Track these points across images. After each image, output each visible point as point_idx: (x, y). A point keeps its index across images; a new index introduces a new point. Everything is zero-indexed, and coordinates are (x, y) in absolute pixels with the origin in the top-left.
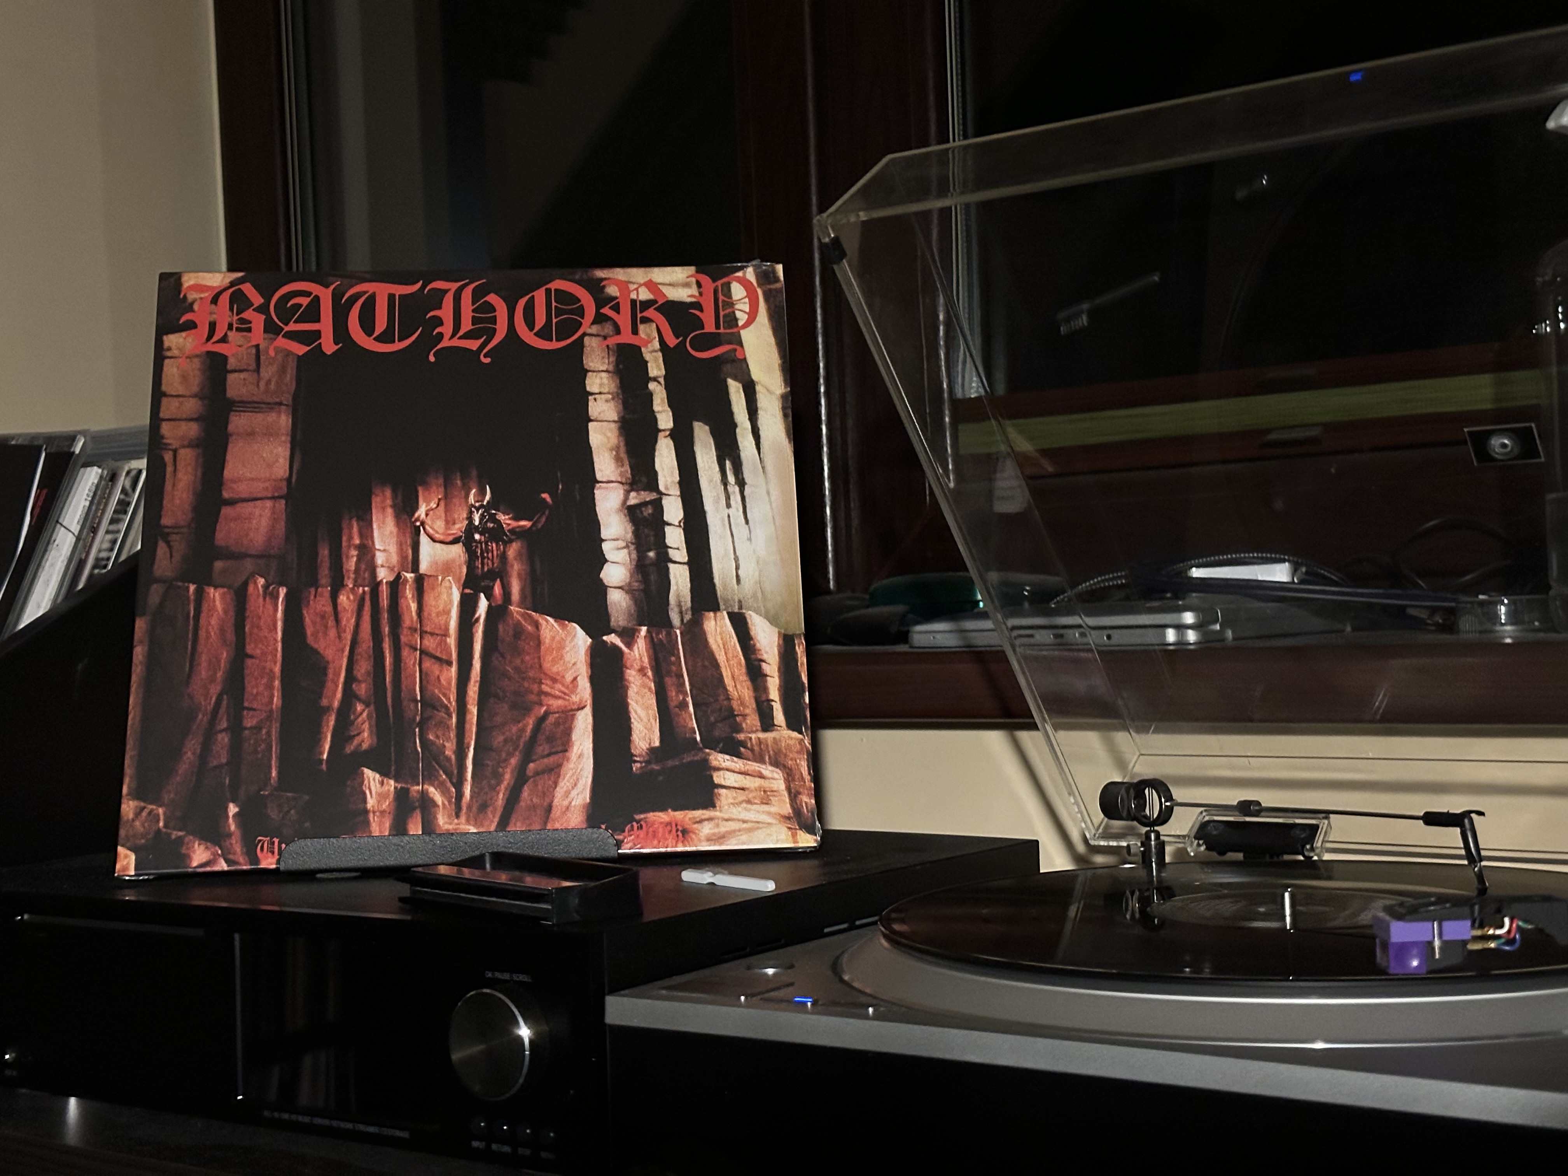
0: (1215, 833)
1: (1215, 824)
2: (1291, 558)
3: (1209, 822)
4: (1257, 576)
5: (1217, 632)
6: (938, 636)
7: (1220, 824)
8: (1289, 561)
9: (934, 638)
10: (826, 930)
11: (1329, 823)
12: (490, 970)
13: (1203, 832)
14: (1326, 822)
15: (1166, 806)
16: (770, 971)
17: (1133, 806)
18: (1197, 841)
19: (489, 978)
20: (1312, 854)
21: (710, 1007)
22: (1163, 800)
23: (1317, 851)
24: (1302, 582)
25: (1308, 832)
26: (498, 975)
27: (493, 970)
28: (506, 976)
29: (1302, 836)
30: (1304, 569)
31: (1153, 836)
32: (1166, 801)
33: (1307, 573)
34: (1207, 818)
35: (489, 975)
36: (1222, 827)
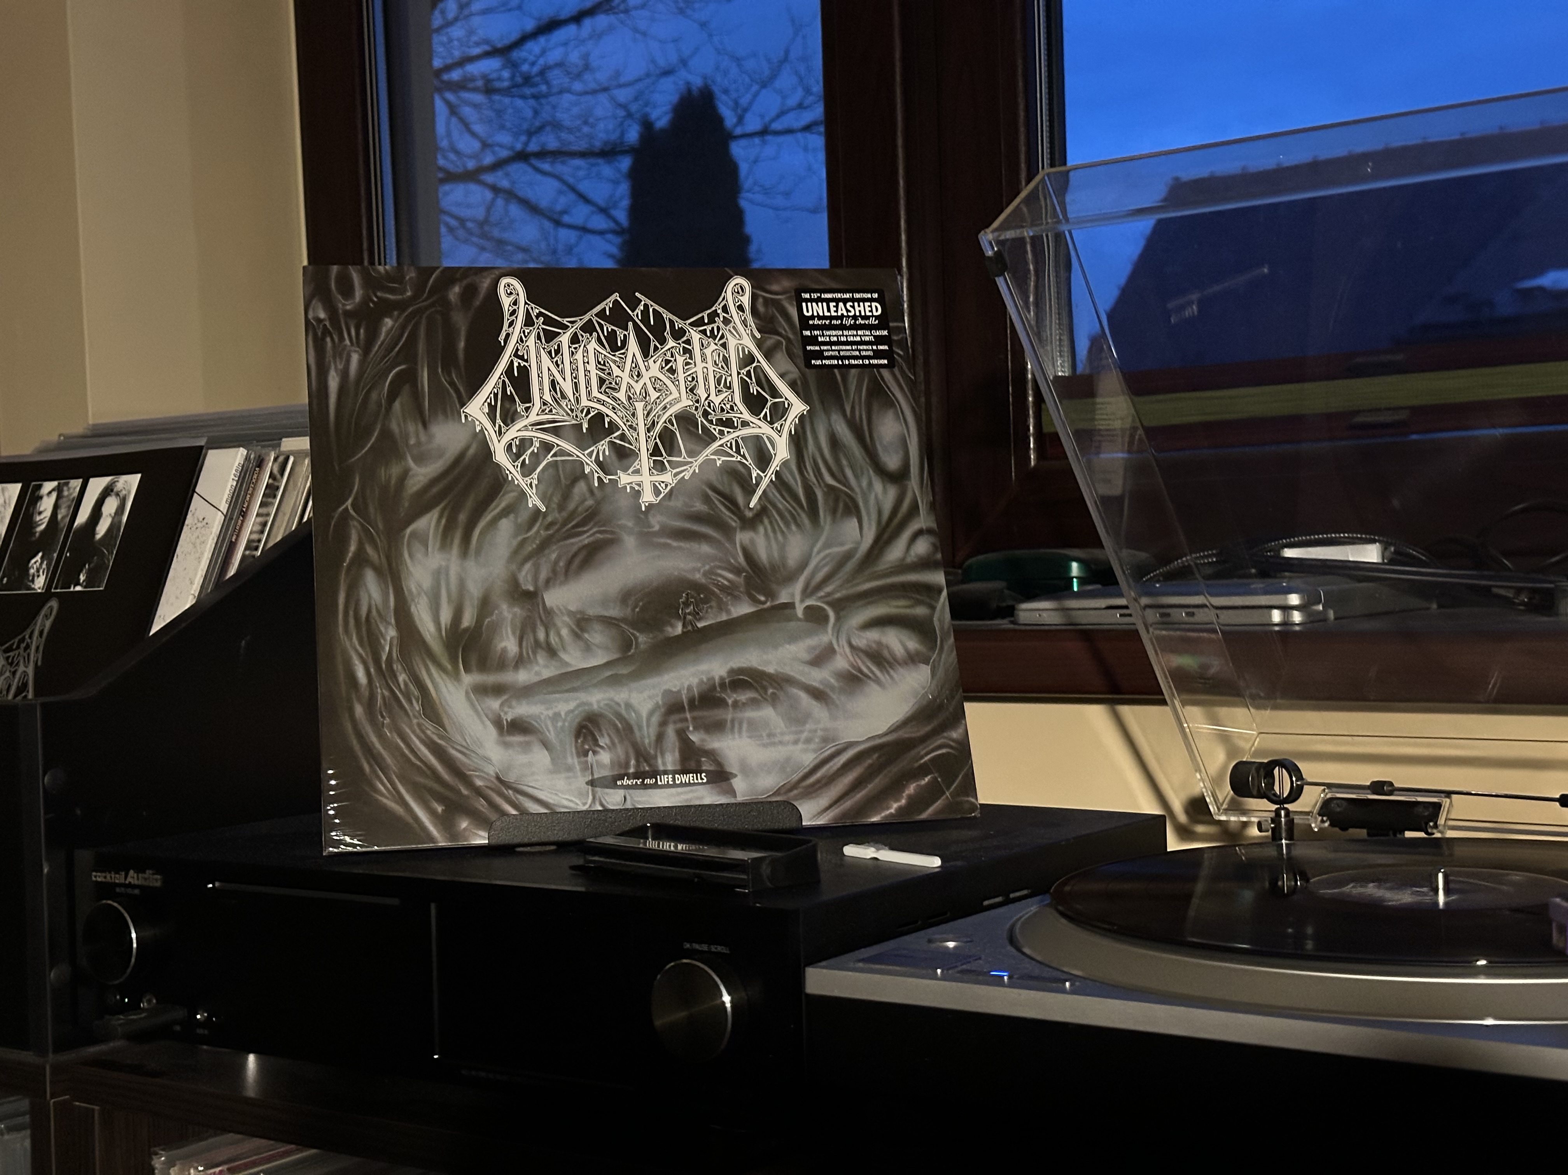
0: (1338, 810)
1: (1338, 801)
2: (1381, 538)
3: (1331, 799)
4: (1348, 557)
5: (1319, 612)
6: (1045, 614)
7: (1343, 802)
8: (1379, 541)
9: (1040, 615)
10: (986, 903)
11: (1451, 802)
12: (687, 942)
13: (1326, 808)
14: (1448, 800)
15: (1297, 785)
16: (951, 945)
17: (1263, 785)
18: (1320, 818)
19: (687, 949)
20: (1435, 831)
21: (911, 980)
22: (1294, 779)
23: (1440, 828)
24: (1392, 562)
25: (1431, 809)
26: (696, 946)
27: (691, 942)
28: (705, 947)
29: (1426, 814)
30: (1392, 549)
31: (1283, 813)
32: (1297, 781)
33: (1396, 552)
34: (1329, 796)
35: (688, 946)
36: (1345, 803)
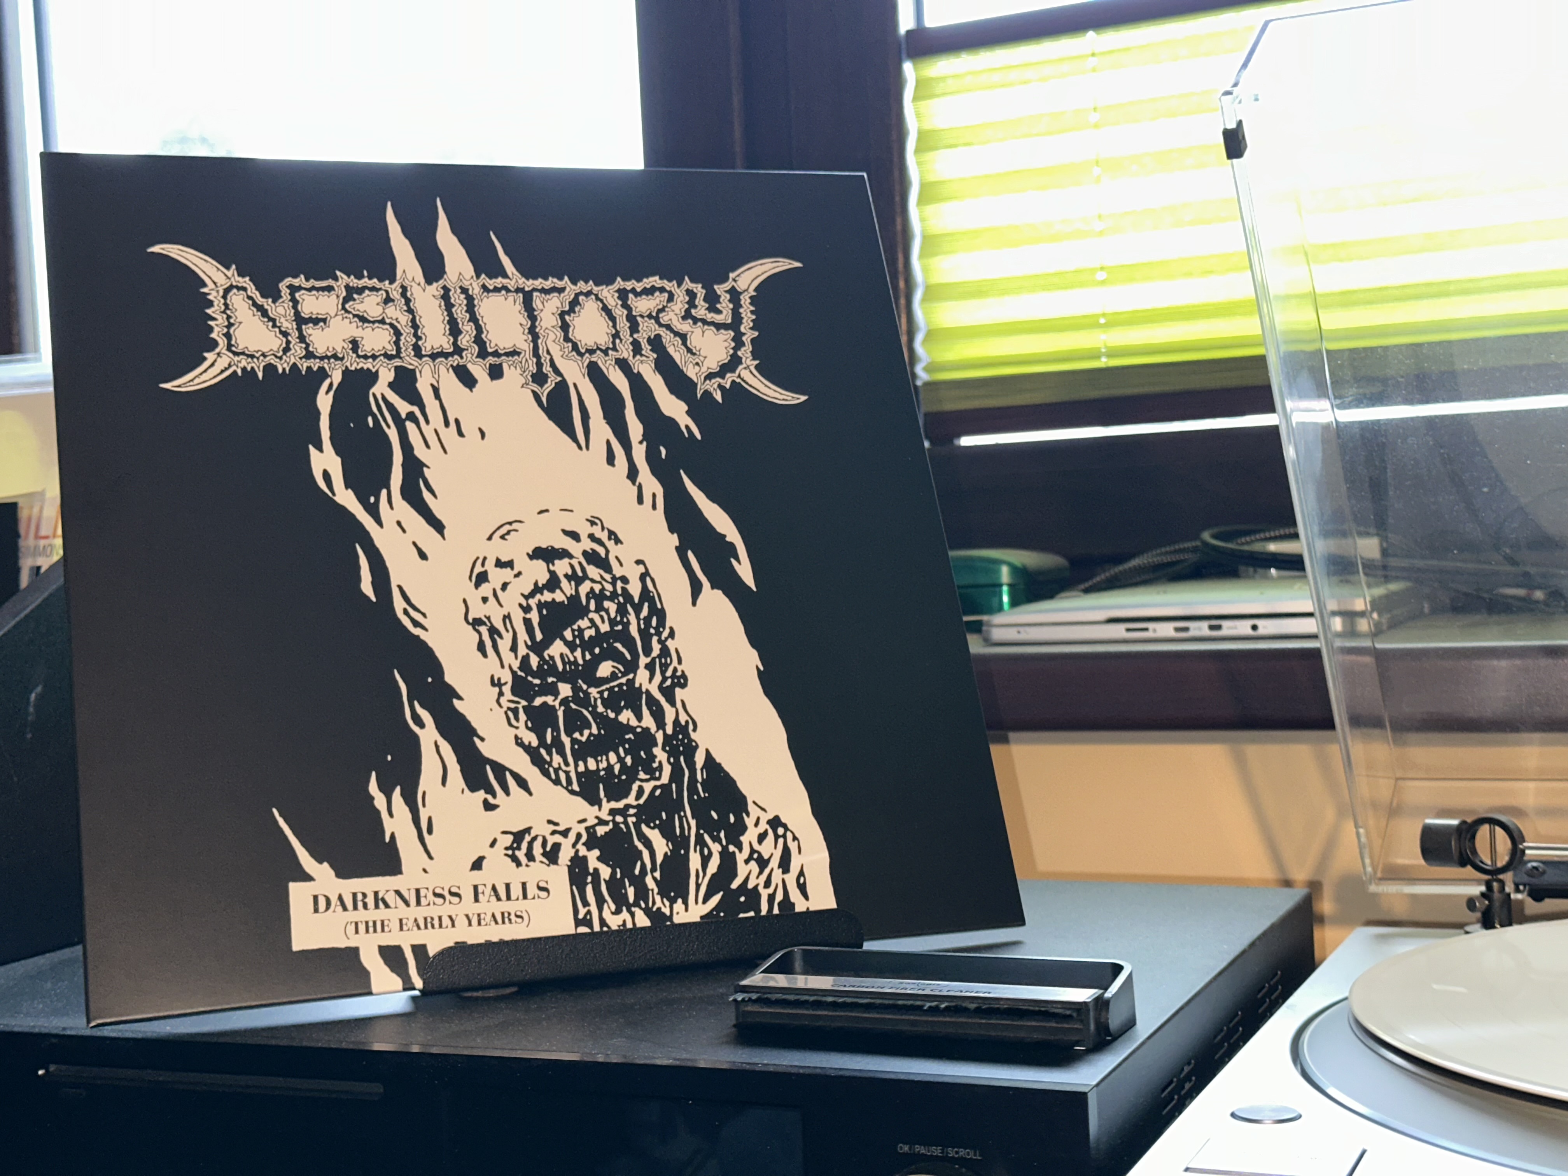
7: (1541, 865)
9: (1019, 632)
12: (904, 1143)
15: (1520, 849)
17: (1468, 850)
18: (1515, 888)
19: (904, 1154)
26: (918, 1149)
27: (912, 1144)
28: (937, 1151)
31: (1495, 886)
35: (906, 1148)
36: (1543, 868)
